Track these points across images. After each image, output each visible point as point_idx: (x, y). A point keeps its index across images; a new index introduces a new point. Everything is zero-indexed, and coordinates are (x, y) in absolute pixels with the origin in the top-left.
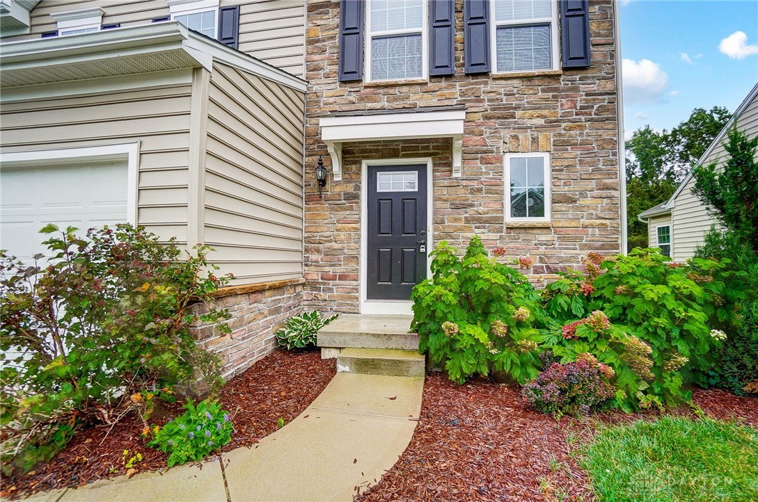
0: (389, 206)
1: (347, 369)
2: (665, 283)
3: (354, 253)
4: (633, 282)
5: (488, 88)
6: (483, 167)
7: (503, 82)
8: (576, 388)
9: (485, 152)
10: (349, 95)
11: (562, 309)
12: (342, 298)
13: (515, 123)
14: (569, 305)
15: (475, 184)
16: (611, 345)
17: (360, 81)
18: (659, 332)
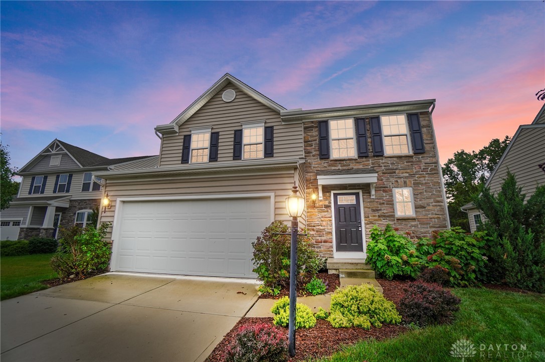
0: (343, 211)
1: (344, 276)
2: (464, 240)
3: (330, 231)
4: (451, 240)
5: (383, 161)
6: (384, 193)
7: (389, 159)
8: (435, 276)
9: (384, 187)
10: (324, 163)
11: (425, 251)
12: (326, 251)
13: (396, 175)
14: (428, 249)
15: (381, 201)
16: (446, 262)
17: (329, 158)
18: (463, 257)
